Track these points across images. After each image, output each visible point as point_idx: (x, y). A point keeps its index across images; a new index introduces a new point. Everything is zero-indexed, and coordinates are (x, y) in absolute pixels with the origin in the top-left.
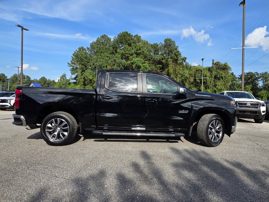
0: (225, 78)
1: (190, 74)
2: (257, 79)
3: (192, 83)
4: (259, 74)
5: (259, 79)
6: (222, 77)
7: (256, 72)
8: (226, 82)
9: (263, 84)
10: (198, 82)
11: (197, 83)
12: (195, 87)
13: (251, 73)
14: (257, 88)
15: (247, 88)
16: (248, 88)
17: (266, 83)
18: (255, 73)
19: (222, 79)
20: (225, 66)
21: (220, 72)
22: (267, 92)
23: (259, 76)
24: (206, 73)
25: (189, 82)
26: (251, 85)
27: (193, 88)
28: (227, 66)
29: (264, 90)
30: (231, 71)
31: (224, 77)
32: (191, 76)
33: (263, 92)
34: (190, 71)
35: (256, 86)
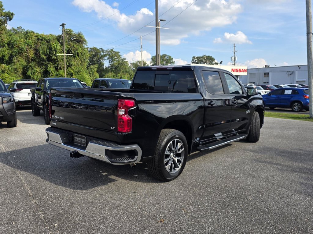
0: (81, 55)
1: (28, 45)
2: (102, 57)
3: (33, 60)
4: (105, 51)
5: (104, 58)
6: (78, 54)
7: (102, 48)
8: (83, 61)
9: (110, 65)
10: (43, 58)
11: (41, 60)
12: (39, 66)
13: (96, 48)
14: (103, 70)
15: (92, 68)
16: (94, 69)
17: (113, 63)
18: (100, 48)
19: (78, 56)
20: (80, 37)
21: (75, 46)
22: (114, 74)
23: (104, 53)
24: (55, 45)
25: (26, 58)
26: (97, 65)
27: (35, 68)
28: (81, 38)
29: (111, 72)
30: (87, 45)
31: (80, 53)
32: (30, 48)
33: (110, 75)
34: (28, 39)
35: (101, 66)
